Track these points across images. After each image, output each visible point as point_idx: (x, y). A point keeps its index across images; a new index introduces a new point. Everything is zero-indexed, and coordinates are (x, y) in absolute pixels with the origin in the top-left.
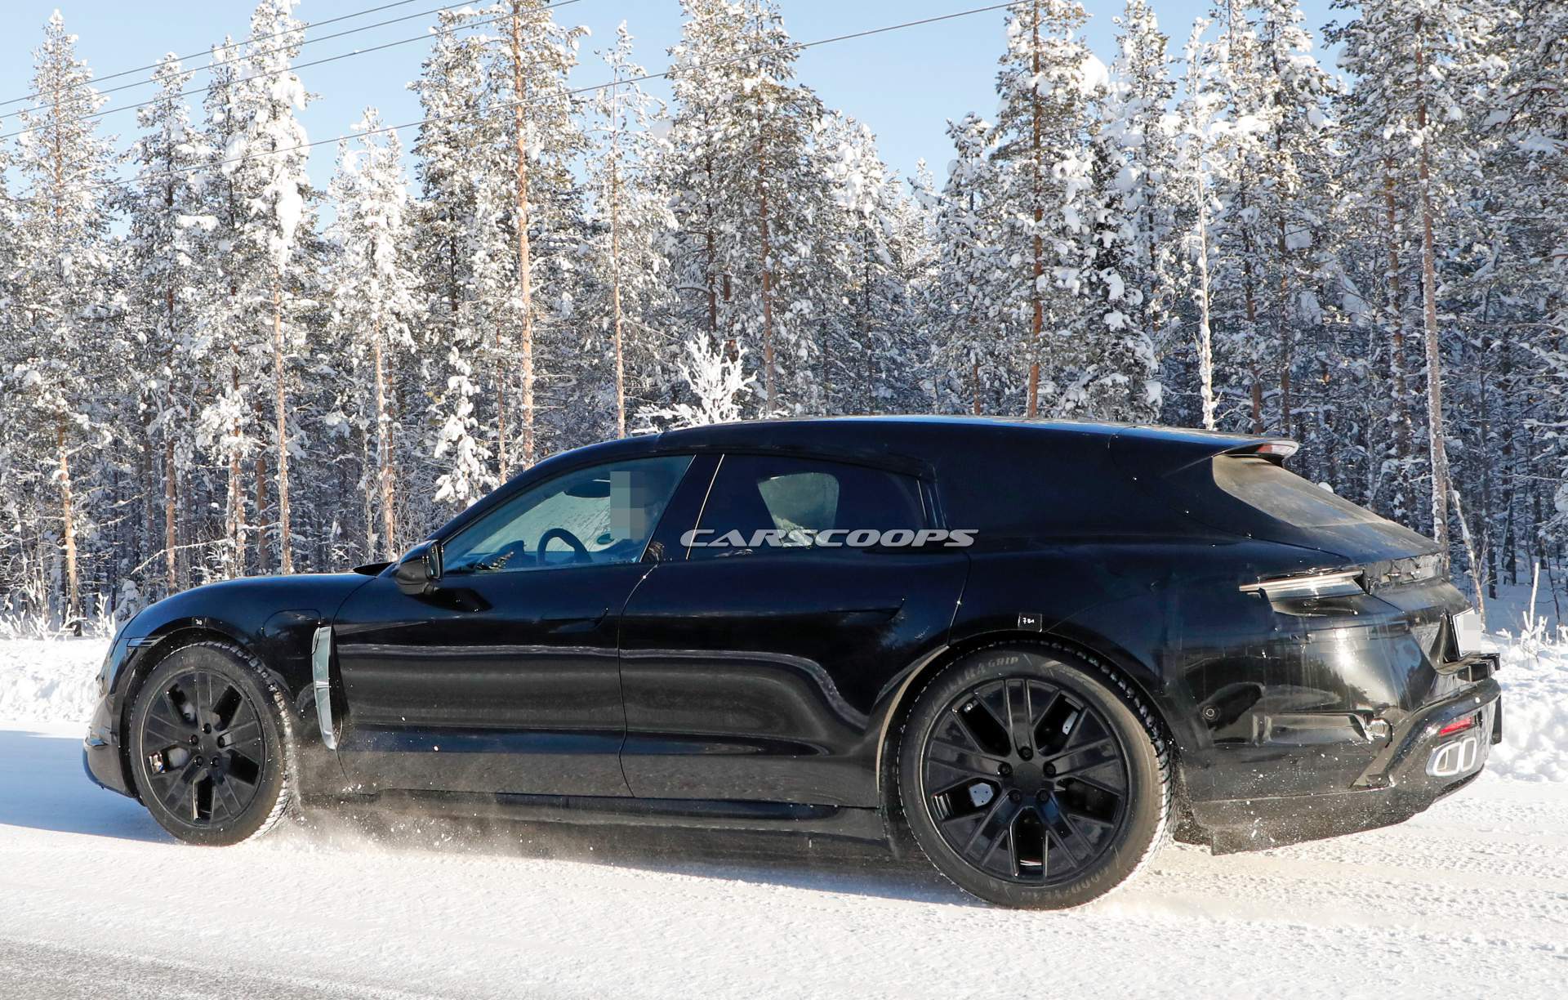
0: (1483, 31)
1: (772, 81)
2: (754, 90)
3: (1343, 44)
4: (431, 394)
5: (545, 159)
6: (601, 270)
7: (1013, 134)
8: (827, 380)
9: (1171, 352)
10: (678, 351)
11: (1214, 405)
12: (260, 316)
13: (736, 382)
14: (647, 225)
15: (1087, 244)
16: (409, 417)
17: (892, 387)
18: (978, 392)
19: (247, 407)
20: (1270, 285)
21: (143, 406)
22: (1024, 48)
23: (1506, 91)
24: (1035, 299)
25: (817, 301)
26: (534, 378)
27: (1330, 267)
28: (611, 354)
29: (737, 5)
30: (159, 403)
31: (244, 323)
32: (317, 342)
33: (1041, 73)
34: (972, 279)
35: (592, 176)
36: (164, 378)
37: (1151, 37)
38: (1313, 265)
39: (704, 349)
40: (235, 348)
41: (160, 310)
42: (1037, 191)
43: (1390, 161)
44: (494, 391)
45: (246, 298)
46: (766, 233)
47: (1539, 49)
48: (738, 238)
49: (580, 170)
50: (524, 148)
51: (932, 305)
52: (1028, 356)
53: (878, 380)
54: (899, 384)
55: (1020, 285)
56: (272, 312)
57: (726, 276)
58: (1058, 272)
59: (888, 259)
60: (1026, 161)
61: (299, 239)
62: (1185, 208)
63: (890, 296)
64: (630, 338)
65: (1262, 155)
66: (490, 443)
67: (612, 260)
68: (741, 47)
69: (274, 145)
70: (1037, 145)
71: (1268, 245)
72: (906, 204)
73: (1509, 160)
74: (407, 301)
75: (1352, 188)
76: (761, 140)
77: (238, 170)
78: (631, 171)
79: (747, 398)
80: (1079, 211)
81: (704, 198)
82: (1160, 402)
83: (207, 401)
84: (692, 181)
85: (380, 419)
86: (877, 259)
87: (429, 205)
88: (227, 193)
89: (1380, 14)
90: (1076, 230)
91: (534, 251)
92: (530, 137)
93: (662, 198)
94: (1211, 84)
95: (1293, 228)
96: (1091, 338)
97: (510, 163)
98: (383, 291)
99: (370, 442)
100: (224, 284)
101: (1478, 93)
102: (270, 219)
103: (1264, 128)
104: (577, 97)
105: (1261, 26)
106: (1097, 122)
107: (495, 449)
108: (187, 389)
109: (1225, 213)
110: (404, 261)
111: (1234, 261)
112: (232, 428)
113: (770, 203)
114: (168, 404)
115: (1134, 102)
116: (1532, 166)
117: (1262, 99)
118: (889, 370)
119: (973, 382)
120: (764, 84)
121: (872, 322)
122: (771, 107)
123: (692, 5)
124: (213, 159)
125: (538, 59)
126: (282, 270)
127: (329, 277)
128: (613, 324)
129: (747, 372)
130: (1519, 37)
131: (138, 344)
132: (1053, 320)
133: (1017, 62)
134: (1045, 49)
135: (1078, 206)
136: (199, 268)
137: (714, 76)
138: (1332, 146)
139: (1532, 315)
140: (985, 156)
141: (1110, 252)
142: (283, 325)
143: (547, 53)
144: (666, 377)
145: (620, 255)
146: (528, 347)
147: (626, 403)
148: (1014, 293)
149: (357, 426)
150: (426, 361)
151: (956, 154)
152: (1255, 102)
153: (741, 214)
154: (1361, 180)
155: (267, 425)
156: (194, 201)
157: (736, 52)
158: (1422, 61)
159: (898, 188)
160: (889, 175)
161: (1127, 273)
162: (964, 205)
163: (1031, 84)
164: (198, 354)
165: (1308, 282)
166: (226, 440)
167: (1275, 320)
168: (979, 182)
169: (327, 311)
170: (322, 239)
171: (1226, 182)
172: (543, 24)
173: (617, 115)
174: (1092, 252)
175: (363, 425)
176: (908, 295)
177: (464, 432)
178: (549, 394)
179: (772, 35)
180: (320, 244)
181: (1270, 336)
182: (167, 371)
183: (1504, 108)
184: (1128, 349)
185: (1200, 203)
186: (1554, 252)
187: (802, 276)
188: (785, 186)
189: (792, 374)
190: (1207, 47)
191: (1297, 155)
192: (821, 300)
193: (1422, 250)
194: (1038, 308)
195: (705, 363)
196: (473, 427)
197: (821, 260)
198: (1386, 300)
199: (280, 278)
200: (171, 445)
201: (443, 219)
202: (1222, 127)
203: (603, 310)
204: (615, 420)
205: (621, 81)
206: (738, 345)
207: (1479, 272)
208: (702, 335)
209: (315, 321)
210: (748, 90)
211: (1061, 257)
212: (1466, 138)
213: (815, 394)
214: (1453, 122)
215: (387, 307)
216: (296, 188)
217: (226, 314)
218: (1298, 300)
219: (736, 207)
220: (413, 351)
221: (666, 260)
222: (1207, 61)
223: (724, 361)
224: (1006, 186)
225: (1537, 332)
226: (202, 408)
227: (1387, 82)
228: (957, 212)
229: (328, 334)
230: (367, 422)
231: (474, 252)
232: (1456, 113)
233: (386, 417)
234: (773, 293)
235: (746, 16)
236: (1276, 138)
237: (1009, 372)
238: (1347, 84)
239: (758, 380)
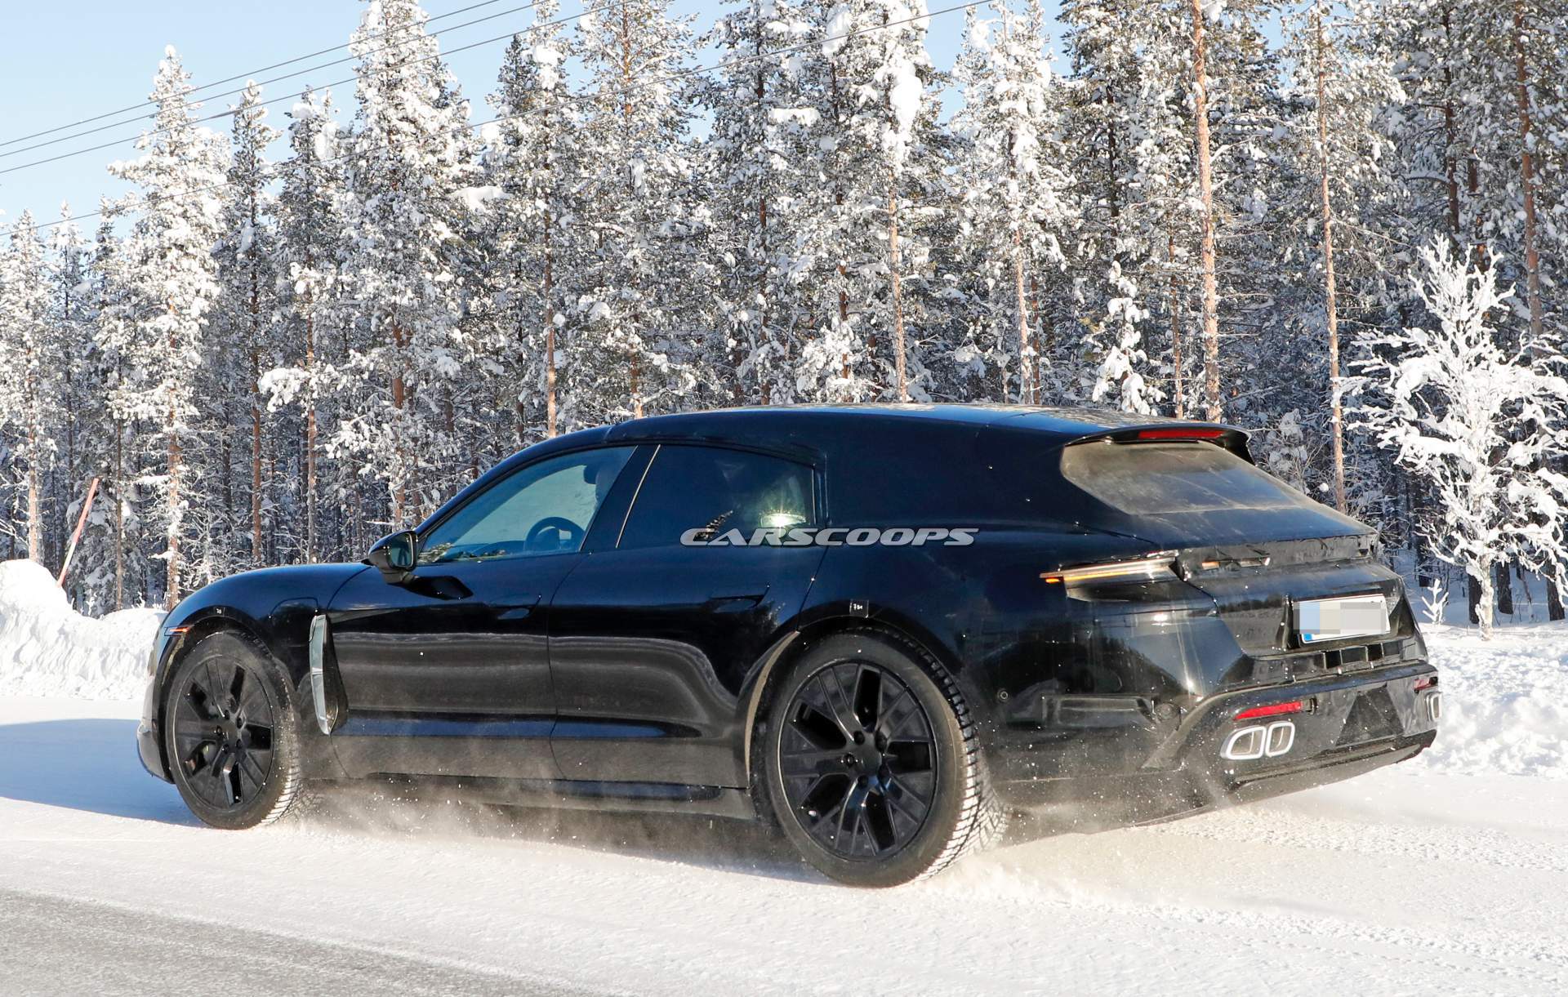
4: (1087, 321)
5: (1228, 20)
6: (1304, 158)
10: (1408, 260)
12: (873, 229)
13: (1487, 297)
14: (1364, 99)
16: (1059, 351)
19: (858, 342)
21: (732, 343)
26: (1219, 298)
28: (1319, 266)
30: (752, 339)
31: (853, 238)
32: (942, 258)
35: (1289, 39)
36: (757, 307)
39: (1443, 255)
40: (843, 269)
41: (751, 225)
44: (1167, 315)
45: (855, 208)
46: (1525, 102)
48: (1487, 111)
50: (1200, 7)
56: (887, 223)
57: (1471, 161)
61: (919, 133)
64: (1343, 244)
66: (1163, 381)
67: (1318, 145)
69: (886, 17)
74: (1053, 206)
77: (842, 51)
78: (1342, 30)
79: (1503, 319)
81: (1440, 60)
83: (809, 336)
84: (1423, 39)
85: (1024, 353)
87: (1081, 84)
88: (828, 79)
91: (1215, 137)
93: (1383, 63)
97: (1183, 27)
98: (1024, 194)
99: (1010, 382)
100: (828, 192)
102: (882, 110)
107: (1169, 389)
108: (784, 321)
110: (1049, 155)
112: (840, 367)
113: (1531, 62)
114: (762, 339)
124: (811, 38)
126: (899, 170)
127: (956, 179)
128: (1320, 228)
129: (1501, 285)
131: (725, 268)
136: (797, 172)
142: (900, 239)
144: (1393, 294)
145: (1328, 138)
146: (1210, 260)
147: (1339, 328)
149: (994, 363)
150: (1079, 281)
153: (1492, 79)
155: (883, 363)
156: (790, 91)
164: (797, 277)
166: (833, 382)
169: (954, 221)
170: (946, 131)
175: (1002, 361)
177: (1130, 368)
178: (1238, 319)
180: (944, 137)
182: (761, 299)
188: (1551, 39)
195: (1445, 274)
196: (1140, 361)
199: (896, 181)
200: (767, 390)
201: (1099, 101)
203: (1307, 210)
204: (1325, 350)
206: (1490, 250)
208: (1439, 239)
209: (940, 233)
215: (1030, 214)
216: (914, 70)
217: (831, 227)
219: (1484, 70)
220: (1063, 267)
221: (1391, 143)
223: (1470, 271)
226: (803, 344)
229: (956, 250)
230: (1007, 358)
231: (1139, 141)
233: (1030, 351)
234: (1537, 180)
239: (1517, 295)
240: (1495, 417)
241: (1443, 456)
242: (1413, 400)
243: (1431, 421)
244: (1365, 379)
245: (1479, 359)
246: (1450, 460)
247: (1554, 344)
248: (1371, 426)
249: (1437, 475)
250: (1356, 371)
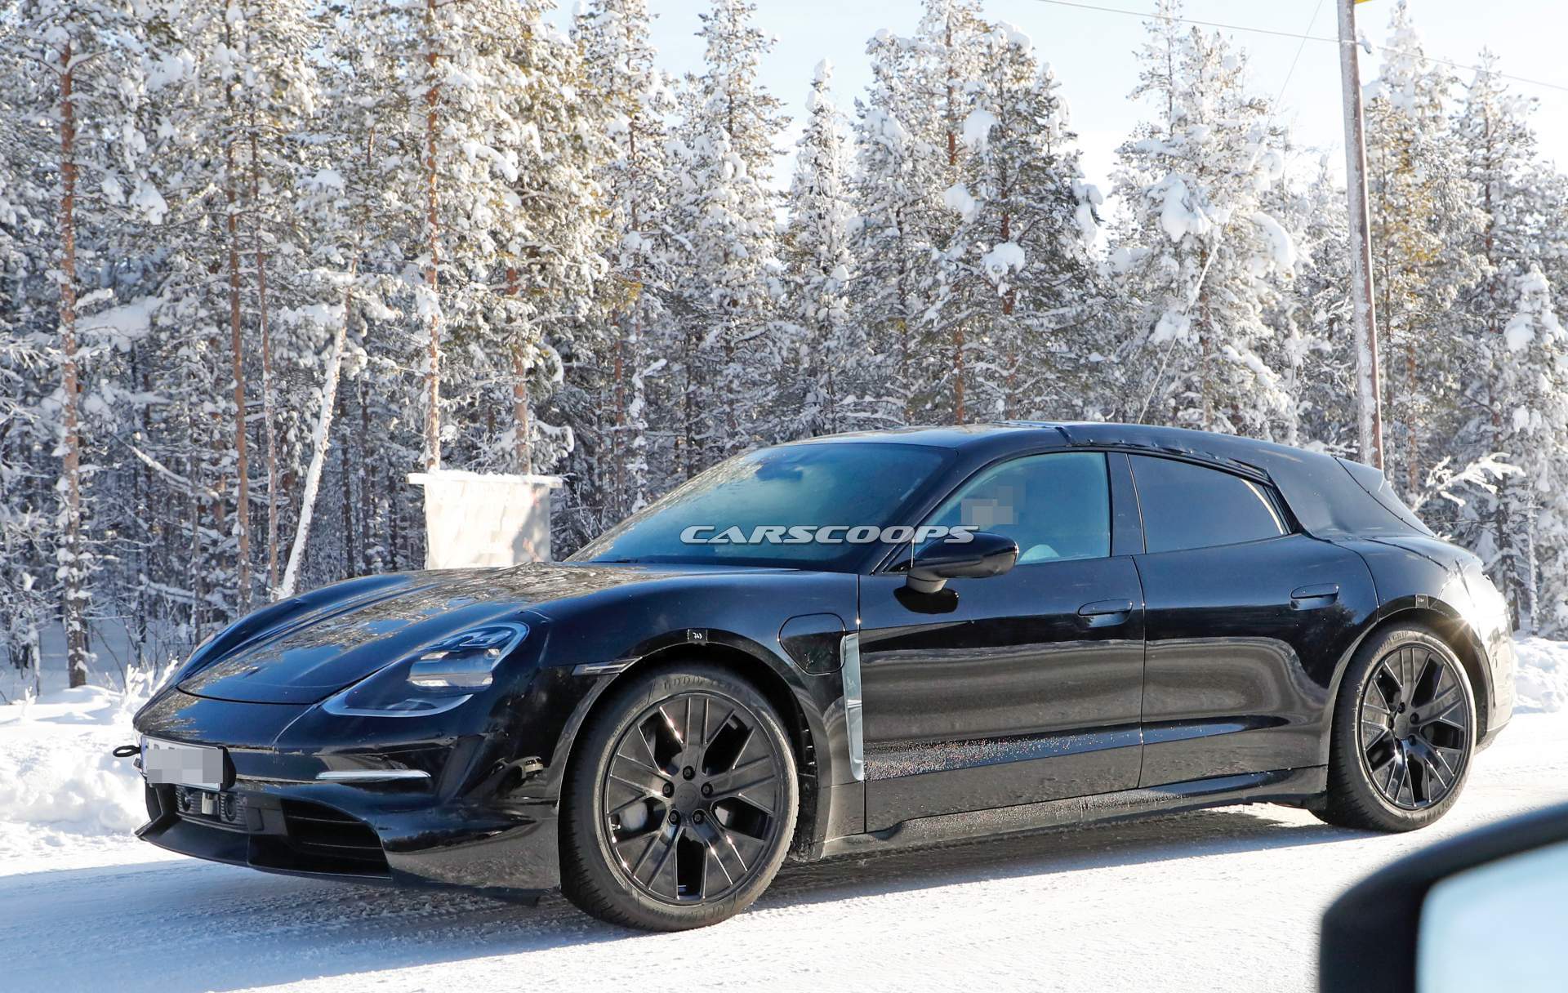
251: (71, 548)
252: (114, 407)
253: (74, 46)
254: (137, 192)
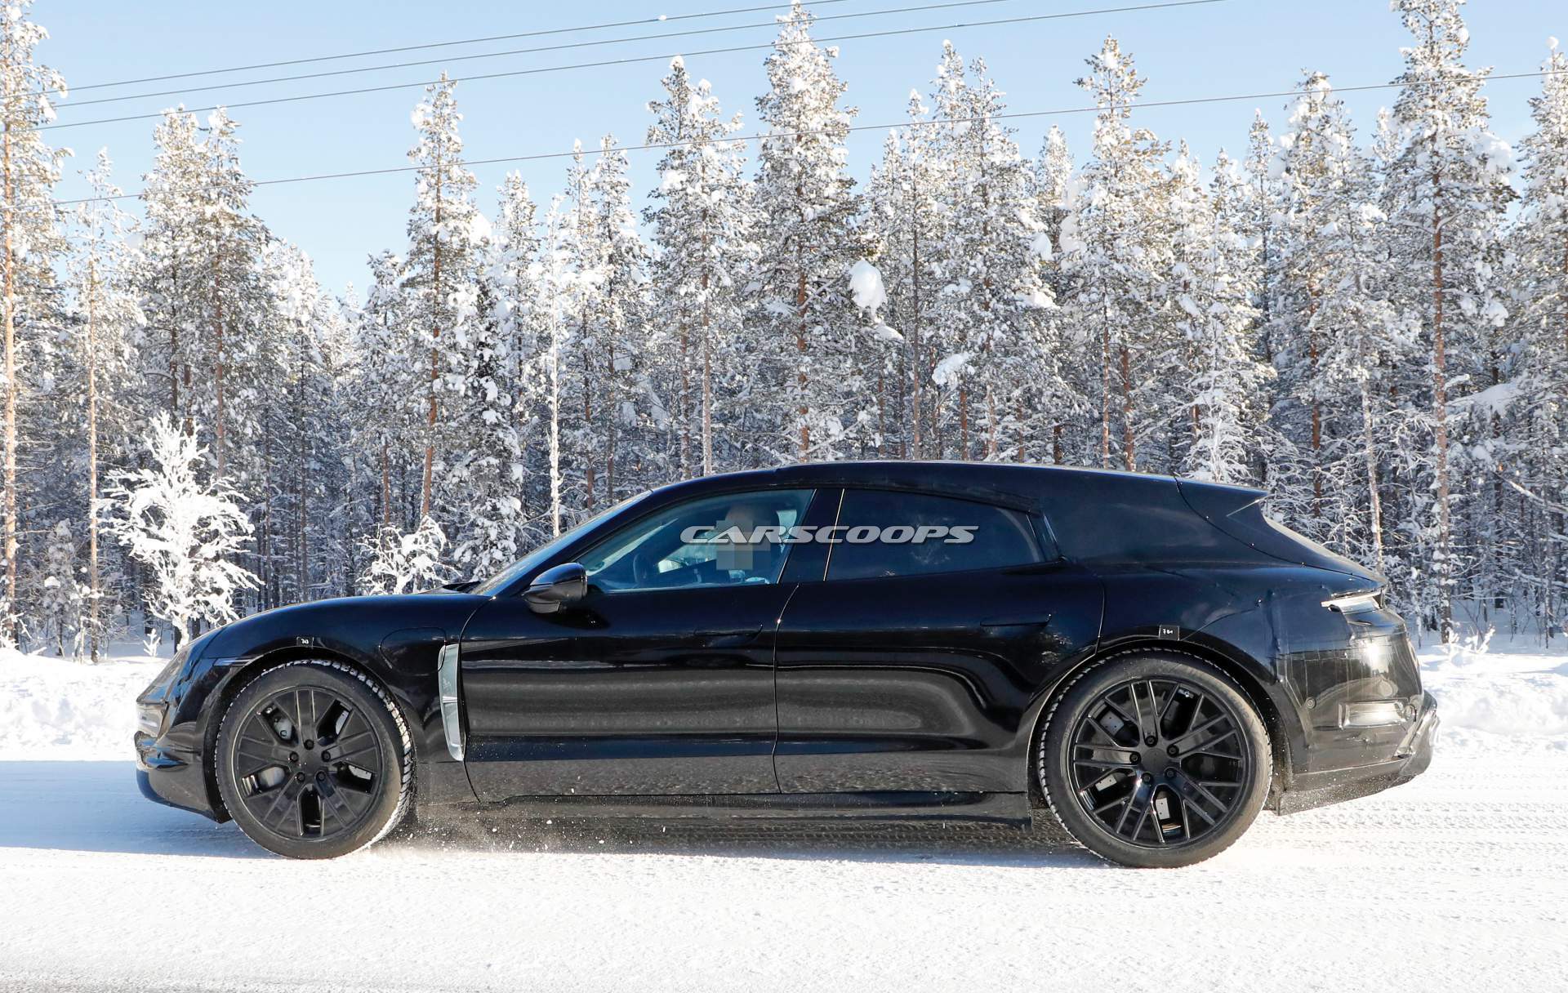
0: (746, 225)
1: (229, 210)
2: (214, 216)
3: (655, 224)
5: (31, 258)
6: (79, 354)
7: (418, 269)
8: (269, 454)
9: (531, 442)
10: (144, 425)
11: (560, 483)
13: (192, 452)
14: (119, 320)
15: (471, 358)
17: (321, 461)
18: (387, 467)
20: (602, 396)
22: (429, 203)
23: (759, 268)
24: (432, 397)
25: (260, 390)
26: (17, 443)
27: (643, 386)
28: (86, 426)
29: (202, 145)
33: (441, 224)
34: (384, 380)
35: (72, 275)
37: (524, 204)
38: (631, 383)
39: (165, 424)
42: (435, 314)
43: (685, 311)
46: (220, 333)
47: (781, 241)
48: (197, 336)
49: (62, 269)
50: (11, 247)
51: (352, 398)
52: (425, 441)
53: (309, 455)
54: (325, 459)
55: (420, 386)
57: (186, 366)
58: (449, 377)
59: (319, 360)
60: (427, 290)
62: (544, 335)
63: (321, 389)
64: (102, 412)
65: (599, 300)
67: (88, 347)
68: (204, 179)
70: (436, 279)
71: (602, 366)
72: (336, 317)
73: (759, 318)
75: (660, 329)
76: (219, 257)
78: (107, 274)
79: (202, 466)
80: (467, 333)
81: (170, 301)
82: (521, 480)
84: (159, 286)
86: (311, 359)
89: (680, 205)
90: (464, 346)
91: (18, 335)
92: (17, 237)
93: (135, 298)
94: (564, 244)
95: (619, 355)
96: (472, 429)
101: (742, 268)
103: (600, 280)
104: (61, 208)
105: (600, 204)
106: (482, 265)
109: (572, 341)
111: (577, 377)
113: (224, 307)
115: (509, 251)
116: (774, 322)
117: (600, 258)
118: (318, 448)
119: (383, 459)
120: (222, 212)
121: (306, 409)
122: (227, 231)
123: (164, 141)
125: (26, 172)
128: (88, 401)
129: (201, 445)
130: (768, 233)
132: (446, 413)
133: (424, 213)
134: (445, 205)
135: (466, 328)
137: (181, 202)
138: (647, 298)
139: (773, 426)
140: (397, 284)
141: (488, 364)
143: (34, 168)
144: (133, 447)
145: (95, 343)
146: (11, 417)
147: (98, 467)
148: (416, 392)
151: (375, 280)
152: (595, 260)
153: (201, 316)
154: (665, 324)
157: (200, 183)
158: (707, 241)
159: (330, 304)
160: (323, 293)
161: (500, 381)
162: (381, 321)
163: (433, 231)
165: (628, 396)
167: (603, 421)
168: (392, 304)
171: (573, 318)
172: (32, 143)
173: (96, 226)
174: (475, 364)
176: (335, 389)
178: (30, 458)
179: (230, 173)
181: (601, 433)
183: (758, 280)
184: (499, 439)
185: (554, 332)
186: (788, 383)
187: (249, 369)
188: (237, 295)
189: (240, 447)
190: (561, 217)
191: (622, 302)
192: (264, 389)
193: (703, 377)
194: (434, 405)
195: (166, 436)
197: (265, 357)
198: (679, 411)
202: (570, 277)
203: (79, 388)
204: (88, 481)
205: (101, 198)
206: (194, 423)
207: (740, 395)
208: (164, 414)
210: (208, 216)
211: (452, 366)
212: (733, 300)
213: (258, 464)
214: (725, 287)
218: (621, 408)
219: (196, 310)
221: (136, 350)
222: (562, 227)
223: (182, 435)
224: (412, 309)
225: (775, 439)
227: (683, 254)
228: (374, 327)
232: (727, 281)
234: (225, 381)
235: (209, 154)
236: (609, 288)
237: (412, 453)
238: (658, 252)
239: (211, 451)
240: (194, 528)
241: (161, 551)
242: (143, 515)
243: (154, 529)
244: (113, 501)
245: (184, 491)
246: (165, 554)
247: (232, 483)
248: (115, 531)
249: (156, 563)
250: (107, 495)
251: (1442, 550)
252: (1493, 454)
253: (1440, 214)
254: (1486, 306)
